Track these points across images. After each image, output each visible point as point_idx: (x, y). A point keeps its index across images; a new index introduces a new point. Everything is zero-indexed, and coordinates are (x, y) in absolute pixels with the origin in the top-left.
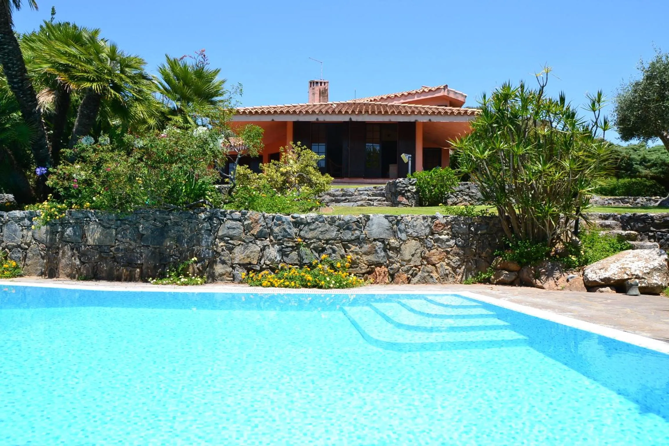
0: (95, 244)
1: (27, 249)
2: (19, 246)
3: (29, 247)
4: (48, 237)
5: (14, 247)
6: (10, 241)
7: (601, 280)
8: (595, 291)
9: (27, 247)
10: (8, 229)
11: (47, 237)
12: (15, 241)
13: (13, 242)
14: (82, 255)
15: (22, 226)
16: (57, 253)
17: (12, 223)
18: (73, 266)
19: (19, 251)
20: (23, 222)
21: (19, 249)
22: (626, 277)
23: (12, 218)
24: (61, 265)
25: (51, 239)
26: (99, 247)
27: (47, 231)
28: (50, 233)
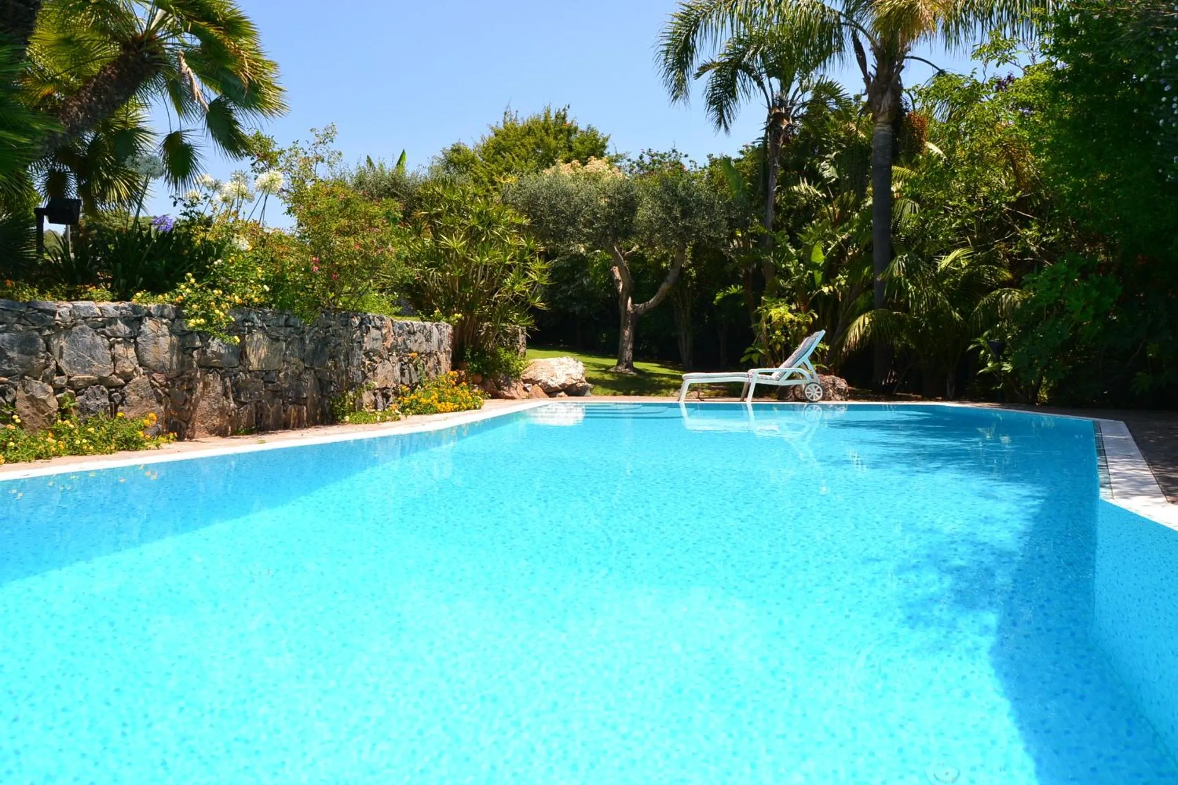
0: (260, 367)
1: (122, 386)
2: (102, 381)
3: (127, 382)
4: (175, 358)
5: (91, 383)
6: (78, 371)
7: (560, 386)
8: (555, 396)
9: (121, 381)
10: (73, 342)
11: (171, 358)
12: (94, 369)
13: (86, 373)
14: (237, 390)
15: (109, 338)
16: (190, 390)
17: (83, 331)
18: (222, 411)
19: (103, 392)
20: (113, 327)
21: (103, 388)
22: (574, 382)
23: (84, 318)
24: (199, 412)
25: (181, 363)
26: (266, 375)
27: (172, 346)
28: (178, 350)
